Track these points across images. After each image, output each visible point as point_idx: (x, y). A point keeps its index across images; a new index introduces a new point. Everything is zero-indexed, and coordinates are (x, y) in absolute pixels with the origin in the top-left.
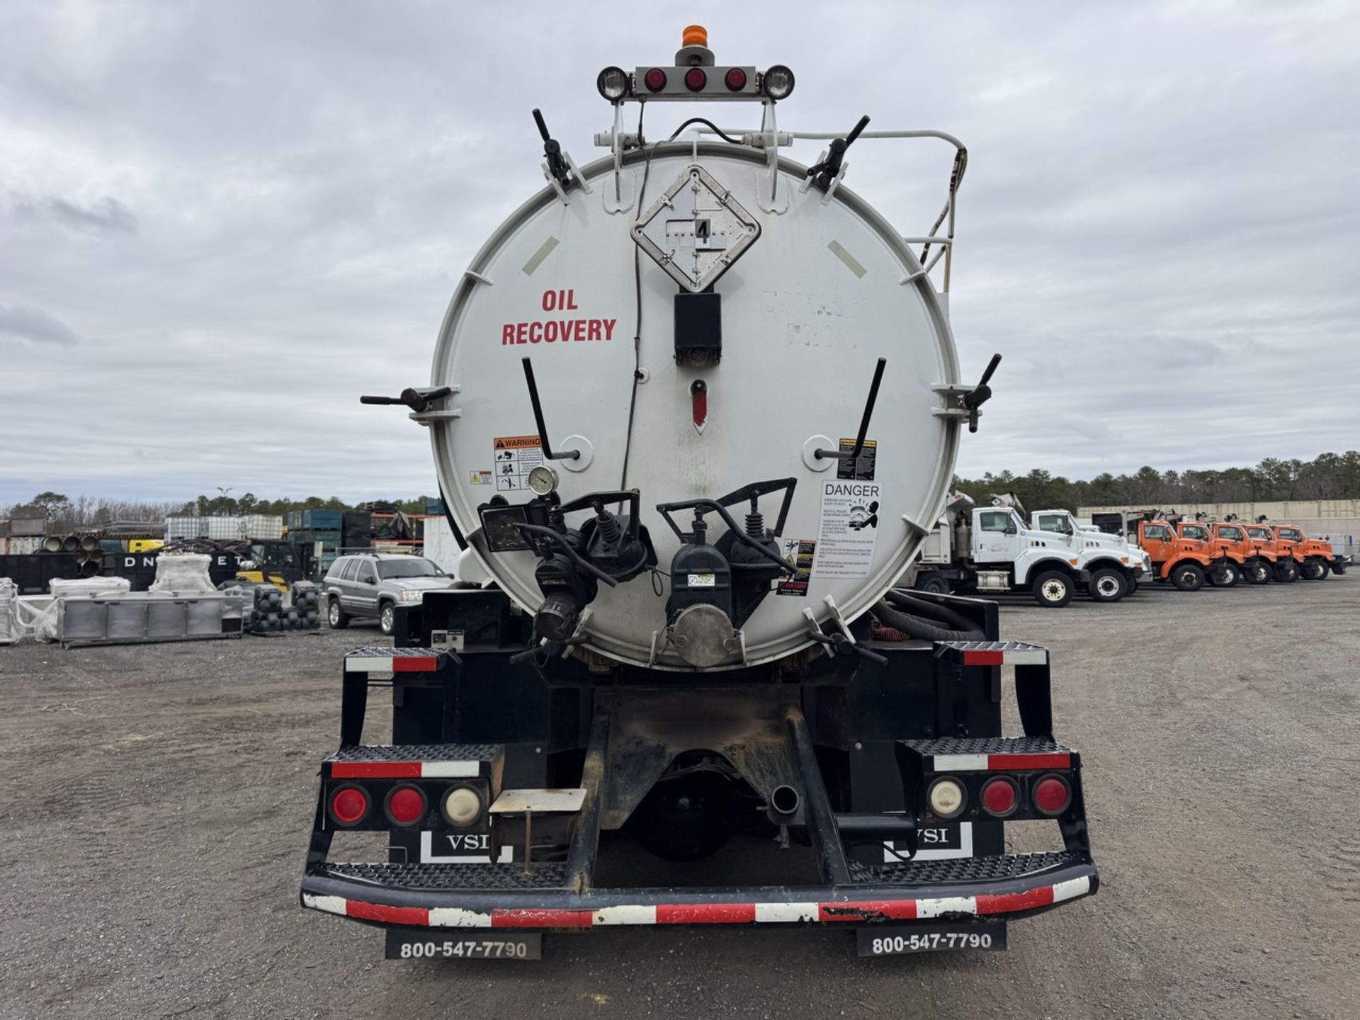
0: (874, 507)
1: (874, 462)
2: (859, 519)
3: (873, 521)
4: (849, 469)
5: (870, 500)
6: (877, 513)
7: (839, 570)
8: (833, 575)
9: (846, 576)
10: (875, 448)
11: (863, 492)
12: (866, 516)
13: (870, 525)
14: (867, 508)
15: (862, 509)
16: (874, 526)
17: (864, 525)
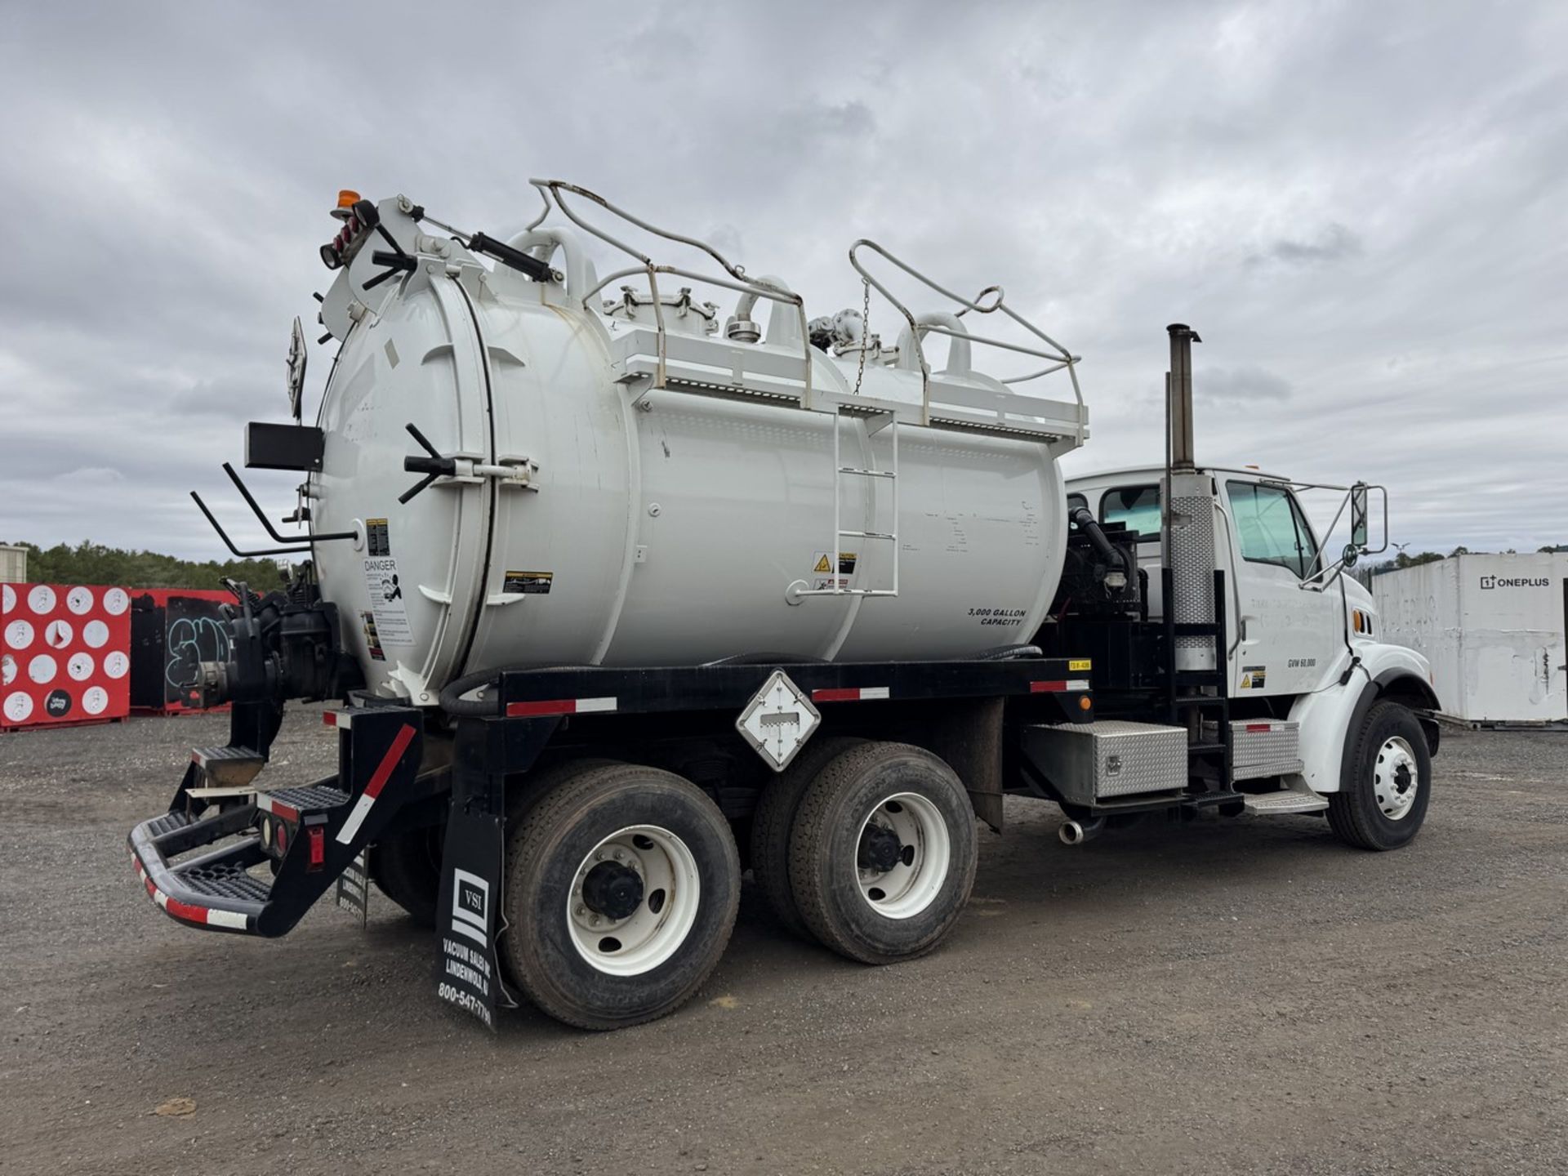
0: (395, 579)
1: (387, 538)
2: (388, 591)
3: (398, 592)
4: (374, 548)
5: (391, 574)
6: (399, 585)
7: (392, 637)
8: (390, 643)
9: (399, 643)
10: (386, 525)
11: (385, 568)
12: (392, 589)
13: (397, 597)
14: (391, 581)
15: (388, 582)
16: (400, 597)
17: (393, 596)
